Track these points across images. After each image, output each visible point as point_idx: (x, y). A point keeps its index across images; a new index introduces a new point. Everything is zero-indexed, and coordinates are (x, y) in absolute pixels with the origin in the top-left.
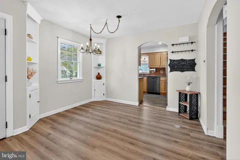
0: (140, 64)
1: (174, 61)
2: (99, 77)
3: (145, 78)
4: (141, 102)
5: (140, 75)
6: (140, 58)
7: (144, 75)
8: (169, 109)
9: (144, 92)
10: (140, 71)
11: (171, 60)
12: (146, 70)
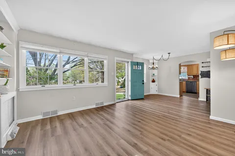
0: (180, 73)
1: (204, 72)
2: (153, 81)
3: (184, 83)
4: (181, 96)
5: (180, 80)
6: (180, 68)
7: (184, 80)
8: (200, 99)
9: (183, 92)
10: (180, 77)
11: (201, 72)
12: (185, 76)
